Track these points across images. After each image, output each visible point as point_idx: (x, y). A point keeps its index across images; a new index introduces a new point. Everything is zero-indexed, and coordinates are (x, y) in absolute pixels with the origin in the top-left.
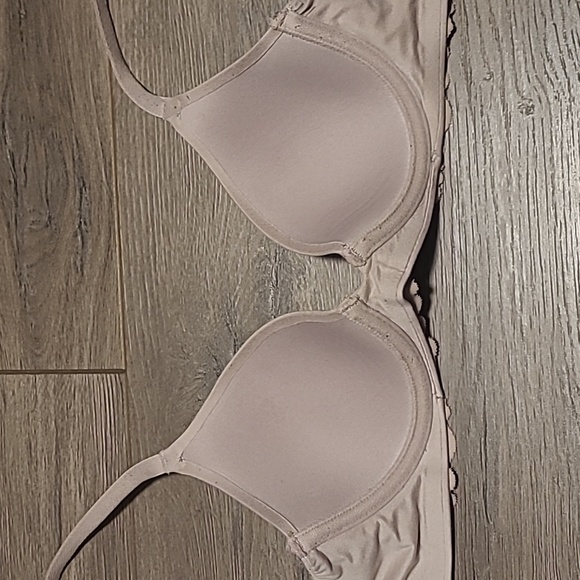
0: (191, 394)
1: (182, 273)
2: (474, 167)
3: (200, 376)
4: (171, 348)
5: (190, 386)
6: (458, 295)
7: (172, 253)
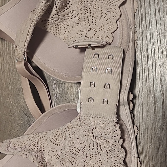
0: (15, 134)
1: (10, 74)
2: (158, 14)
3: (19, 125)
4: (5, 112)
5: (14, 130)
6: (151, 80)
7: (5, 65)
